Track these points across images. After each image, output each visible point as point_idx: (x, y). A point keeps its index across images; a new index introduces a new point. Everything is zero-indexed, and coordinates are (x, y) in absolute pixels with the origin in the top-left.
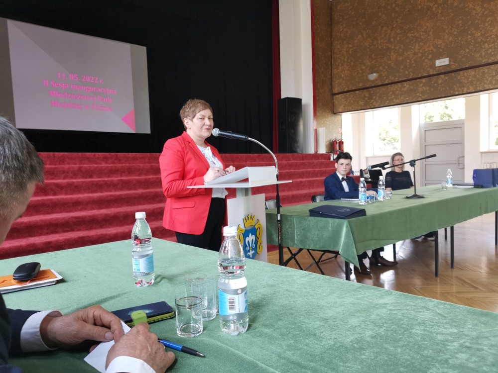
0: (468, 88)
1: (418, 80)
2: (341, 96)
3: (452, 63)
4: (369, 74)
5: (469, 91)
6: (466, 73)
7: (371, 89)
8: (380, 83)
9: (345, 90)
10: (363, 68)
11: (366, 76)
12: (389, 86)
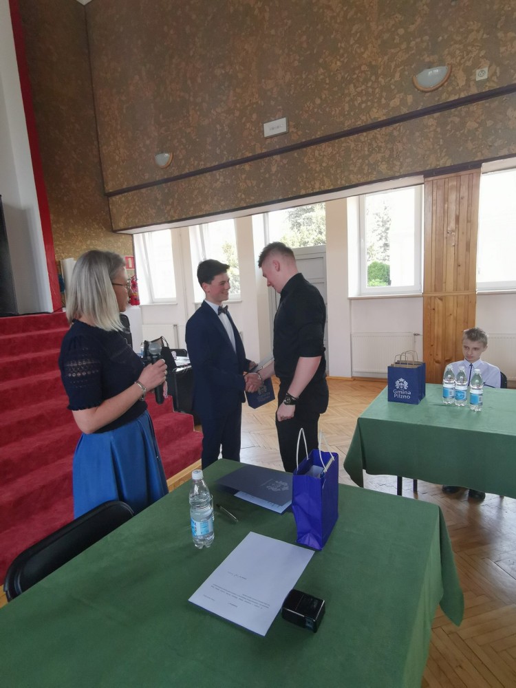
0: (322, 183)
1: (237, 166)
2: (120, 198)
3: (291, 130)
4: (157, 153)
5: (323, 188)
6: (317, 151)
7: (164, 185)
8: (176, 173)
9: (124, 187)
10: (148, 142)
11: (154, 159)
12: (192, 178)
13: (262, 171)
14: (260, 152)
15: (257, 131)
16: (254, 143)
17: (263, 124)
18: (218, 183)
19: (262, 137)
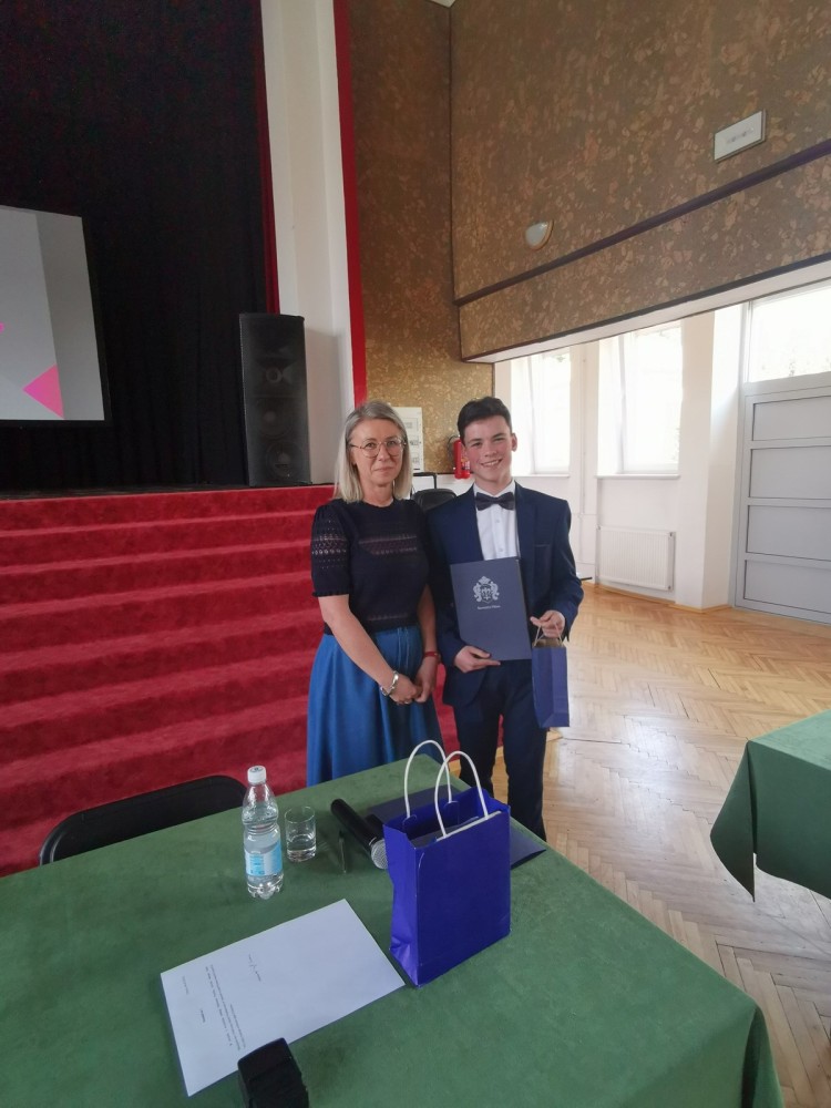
1: (660, 228)
2: (474, 307)
3: (771, 134)
4: (531, 225)
7: (536, 278)
8: (556, 256)
9: (480, 287)
10: (518, 209)
13: (706, 228)
14: (704, 193)
15: (702, 151)
16: (695, 175)
17: (714, 133)
18: (624, 263)
19: (711, 160)
